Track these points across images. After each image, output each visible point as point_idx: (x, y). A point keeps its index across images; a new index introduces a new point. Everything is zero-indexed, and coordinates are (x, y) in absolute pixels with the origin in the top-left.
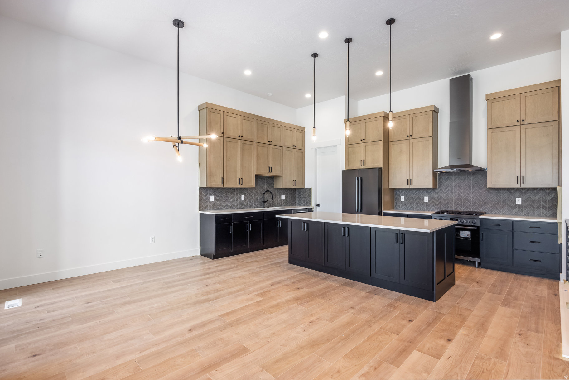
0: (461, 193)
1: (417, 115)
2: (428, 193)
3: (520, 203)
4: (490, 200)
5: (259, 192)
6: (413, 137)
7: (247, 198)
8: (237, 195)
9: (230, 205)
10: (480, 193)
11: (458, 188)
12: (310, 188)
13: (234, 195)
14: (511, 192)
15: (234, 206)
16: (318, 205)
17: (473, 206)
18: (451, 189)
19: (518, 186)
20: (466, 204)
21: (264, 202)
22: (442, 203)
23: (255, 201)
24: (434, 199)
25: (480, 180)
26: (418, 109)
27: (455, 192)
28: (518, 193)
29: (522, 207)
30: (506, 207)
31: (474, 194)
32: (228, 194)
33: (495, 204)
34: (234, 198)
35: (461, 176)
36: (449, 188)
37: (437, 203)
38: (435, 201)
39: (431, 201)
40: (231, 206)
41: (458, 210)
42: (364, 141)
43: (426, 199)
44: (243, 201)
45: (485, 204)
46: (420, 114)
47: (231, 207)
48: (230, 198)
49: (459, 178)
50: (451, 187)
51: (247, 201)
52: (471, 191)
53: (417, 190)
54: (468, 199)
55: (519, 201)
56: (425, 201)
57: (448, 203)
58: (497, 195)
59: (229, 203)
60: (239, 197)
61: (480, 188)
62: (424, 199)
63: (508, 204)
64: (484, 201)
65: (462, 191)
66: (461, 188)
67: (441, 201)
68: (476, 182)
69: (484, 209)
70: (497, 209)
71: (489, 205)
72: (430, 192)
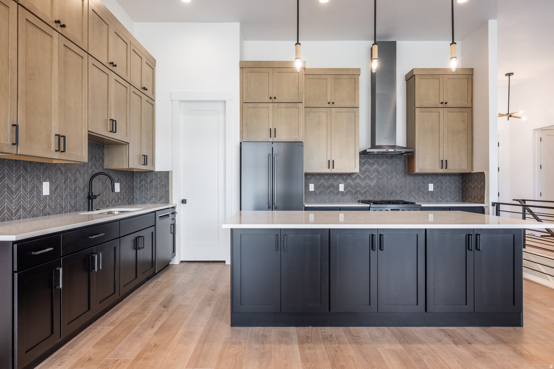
0: (379, 179)
1: (341, 77)
2: (344, 179)
3: (432, 190)
4: (407, 186)
5: (78, 175)
6: (335, 105)
7: (56, 189)
8: (31, 181)
9: (13, 207)
10: (398, 179)
11: (376, 173)
12: (168, 172)
13: (26, 180)
14: (424, 178)
15: (24, 209)
16: (184, 202)
17: (391, 193)
18: (369, 174)
19: (441, 171)
20: (384, 192)
21: (91, 197)
22: (359, 191)
23: (71, 196)
24: (351, 187)
25: (398, 164)
26: (342, 69)
27: (373, 178)
28: (430, 178)
29: (434, 194)
30: (421, 193)
31: (392, 180)
32: (10, 178)
33: (411, 191)
34: (24, 188)
35: (380, 159)
36: (367, 173)
37: (354, 192)
38: (352, 190)
39: (347, 190)
40: (18, 211)
41: (376, 199)
42: (275, 101)
43: (342, 188)
44: (46, 196)
45: (402, 191)
46: (345, 77)
47: (16, 213)
48: (14, 187)
49: (377, 161)
50: (369, 172)
51: (56, 198)
52: (389, 177)
53: (330, 176)
54: (386, 186)
55: (431, 187)
56: (340, 190)
57: (366, 192)
58: (413, 181)
59: (11, 202)
60: (37, 187)
61: (397, 174)
62: (338, 188)
63: (422, 191)
64: (401, 187)
65: (380, 177)
66: (379, 174)
67: (359, 189)
68: (394, 167)
69: (401, 197)
70: (413, 197)
71: (406, 192)
72: (346, 178)
